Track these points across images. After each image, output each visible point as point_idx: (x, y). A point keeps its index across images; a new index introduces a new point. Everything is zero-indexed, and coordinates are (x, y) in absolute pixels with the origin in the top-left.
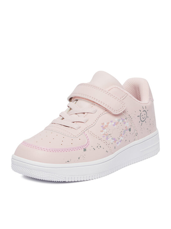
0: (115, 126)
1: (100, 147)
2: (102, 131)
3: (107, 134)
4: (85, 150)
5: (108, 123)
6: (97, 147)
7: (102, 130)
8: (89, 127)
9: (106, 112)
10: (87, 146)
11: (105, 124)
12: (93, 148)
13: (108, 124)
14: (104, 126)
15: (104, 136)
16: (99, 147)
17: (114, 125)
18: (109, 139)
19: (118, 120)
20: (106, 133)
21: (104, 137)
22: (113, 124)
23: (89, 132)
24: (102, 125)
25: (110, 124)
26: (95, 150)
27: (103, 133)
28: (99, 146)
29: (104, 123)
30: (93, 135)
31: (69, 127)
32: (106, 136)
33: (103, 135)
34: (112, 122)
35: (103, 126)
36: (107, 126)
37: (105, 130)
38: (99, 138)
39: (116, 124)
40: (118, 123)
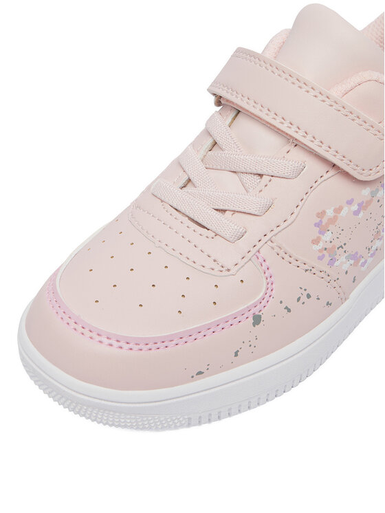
0: (361, 214)
1: (309, 296)
2: (316, 241)
3: (334, 247)
4: (257, 320)
5: (338, 210)
6: (299, 299)
7: (318, 235)
8: (276, 230)
9: (332, 172)
10: (264, 302)
11: (330, 213)
12: (284, 305)
13: (339, 213)
14: (323, 224)
15: (324, 255)
16: (304, 298)
17: (356, 213)
18: (337, 263)
19: (371, 192)
20: (329, 246)
21: (320, 258)
22: (355, 207)
23: (273, 248)
24: (318, 220)
25: (344, 213)
26: (289, 310)
27: (321, 245)
28: (305, 293)
29: (324, 213)
30: (286, 257)
31: (208, 230)
32: (330, 256)
33: (321, 254)
34: (350, 202)
35: (321, 221)
36: (333, 220)
37: (327, 236)
38: (306, 267)
39: (362, 206)
40: (369, 203)
